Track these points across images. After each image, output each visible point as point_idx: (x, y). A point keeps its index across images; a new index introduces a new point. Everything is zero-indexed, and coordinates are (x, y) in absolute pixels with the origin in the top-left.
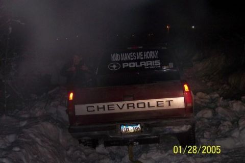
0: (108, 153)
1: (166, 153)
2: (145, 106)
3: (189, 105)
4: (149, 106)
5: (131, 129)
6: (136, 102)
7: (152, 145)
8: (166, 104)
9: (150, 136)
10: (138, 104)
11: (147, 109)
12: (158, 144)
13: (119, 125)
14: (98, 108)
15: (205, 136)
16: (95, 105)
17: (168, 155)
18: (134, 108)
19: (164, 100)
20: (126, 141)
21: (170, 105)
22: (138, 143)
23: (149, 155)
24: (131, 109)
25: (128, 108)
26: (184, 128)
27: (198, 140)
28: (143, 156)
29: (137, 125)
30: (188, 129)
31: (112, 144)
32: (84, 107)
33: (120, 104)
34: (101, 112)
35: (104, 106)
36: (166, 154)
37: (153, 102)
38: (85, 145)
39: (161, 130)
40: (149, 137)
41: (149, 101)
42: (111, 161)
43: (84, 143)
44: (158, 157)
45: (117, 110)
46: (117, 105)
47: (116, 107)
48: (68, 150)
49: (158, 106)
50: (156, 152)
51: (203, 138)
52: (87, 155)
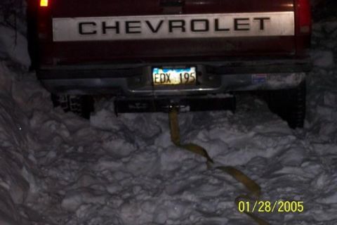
0: (117, 128)
1: (250, 130)
2: (207, 29)
3: (305, 29)
4: (217, 28)
5: (175, 76)
6: (188, 18)
7: (219, 113)
8: (254, 26)
9: (215, 94)
10: (193, 22)
11: (212, 33)
12: (229, 113)
13: (149, 67)
14: (104, 27)
15: (327, 101)
16: (98, 21)
17: (256, 135)
18: (184, 30)
19: (251, 16)
20: (163, 101)
21: (262, 27)
22: (188, 108)
23: (213, 134)
24: (177, 34)
25: (171, 30)
26: (291, 80)
27: (313, 110)
28: (201, 135)
29: (188, 67)
30: (299, 81)
31: (131, 107)
32: (73, 23)
33: (155, 20)
34: (111, 35)
35: (117, 23)
36: (252, 134)
37: (227, 20)
38: (66, 111)
39: (242, 81)
40: (213, 97)
41: (216, 16)
42: (128, 144)
43: (63, 105)
44: (233, 138)
45: (146, 34)
46: (148, 23)
47: (144, 27)
48: (30, 117)
49: (236, 28)
50: (229, 129)
51: (323, 105)
52: (73, 131)
